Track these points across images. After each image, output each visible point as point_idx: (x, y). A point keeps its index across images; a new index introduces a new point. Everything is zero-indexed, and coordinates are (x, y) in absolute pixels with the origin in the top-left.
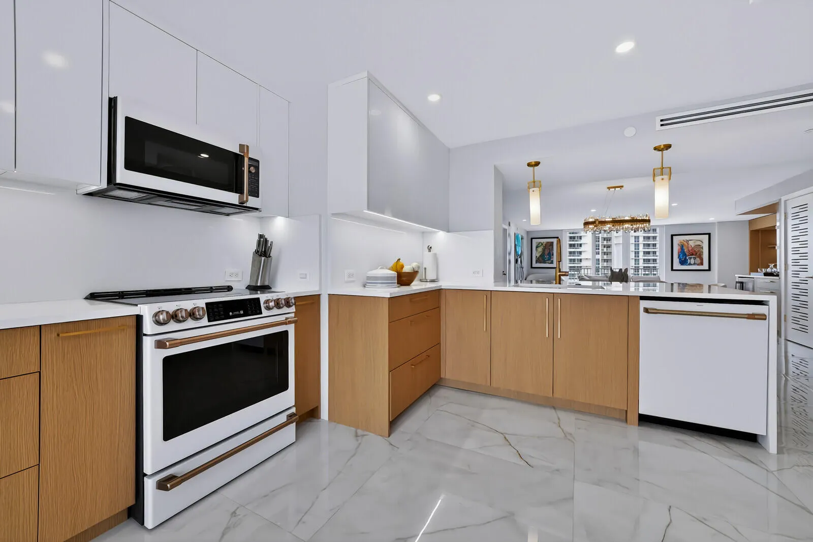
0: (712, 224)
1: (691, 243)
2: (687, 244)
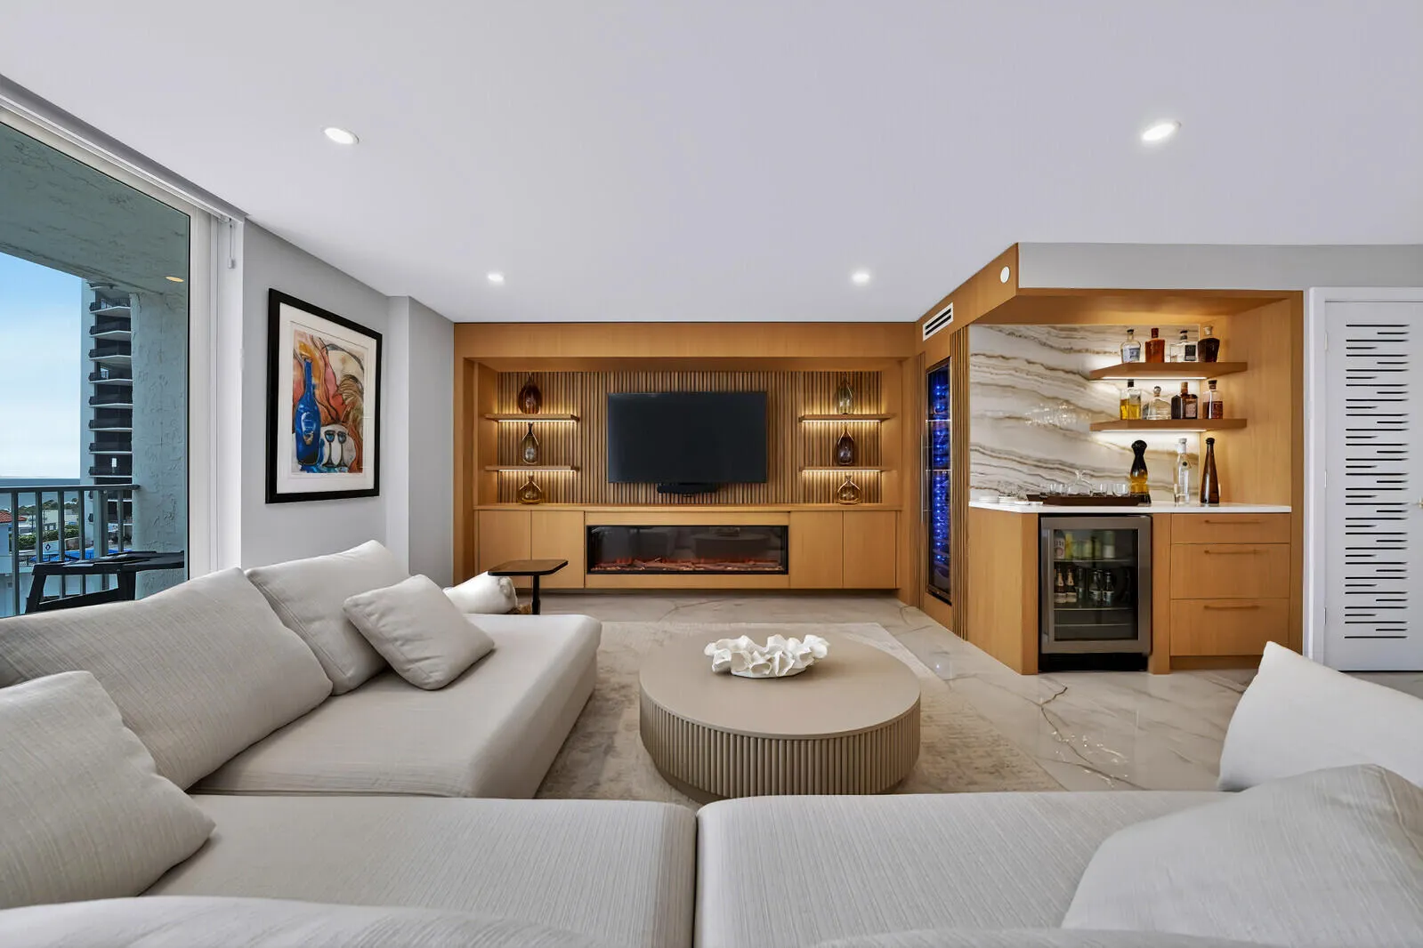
0: (385, 301)
1: (334, 357)
2: (321, 363)
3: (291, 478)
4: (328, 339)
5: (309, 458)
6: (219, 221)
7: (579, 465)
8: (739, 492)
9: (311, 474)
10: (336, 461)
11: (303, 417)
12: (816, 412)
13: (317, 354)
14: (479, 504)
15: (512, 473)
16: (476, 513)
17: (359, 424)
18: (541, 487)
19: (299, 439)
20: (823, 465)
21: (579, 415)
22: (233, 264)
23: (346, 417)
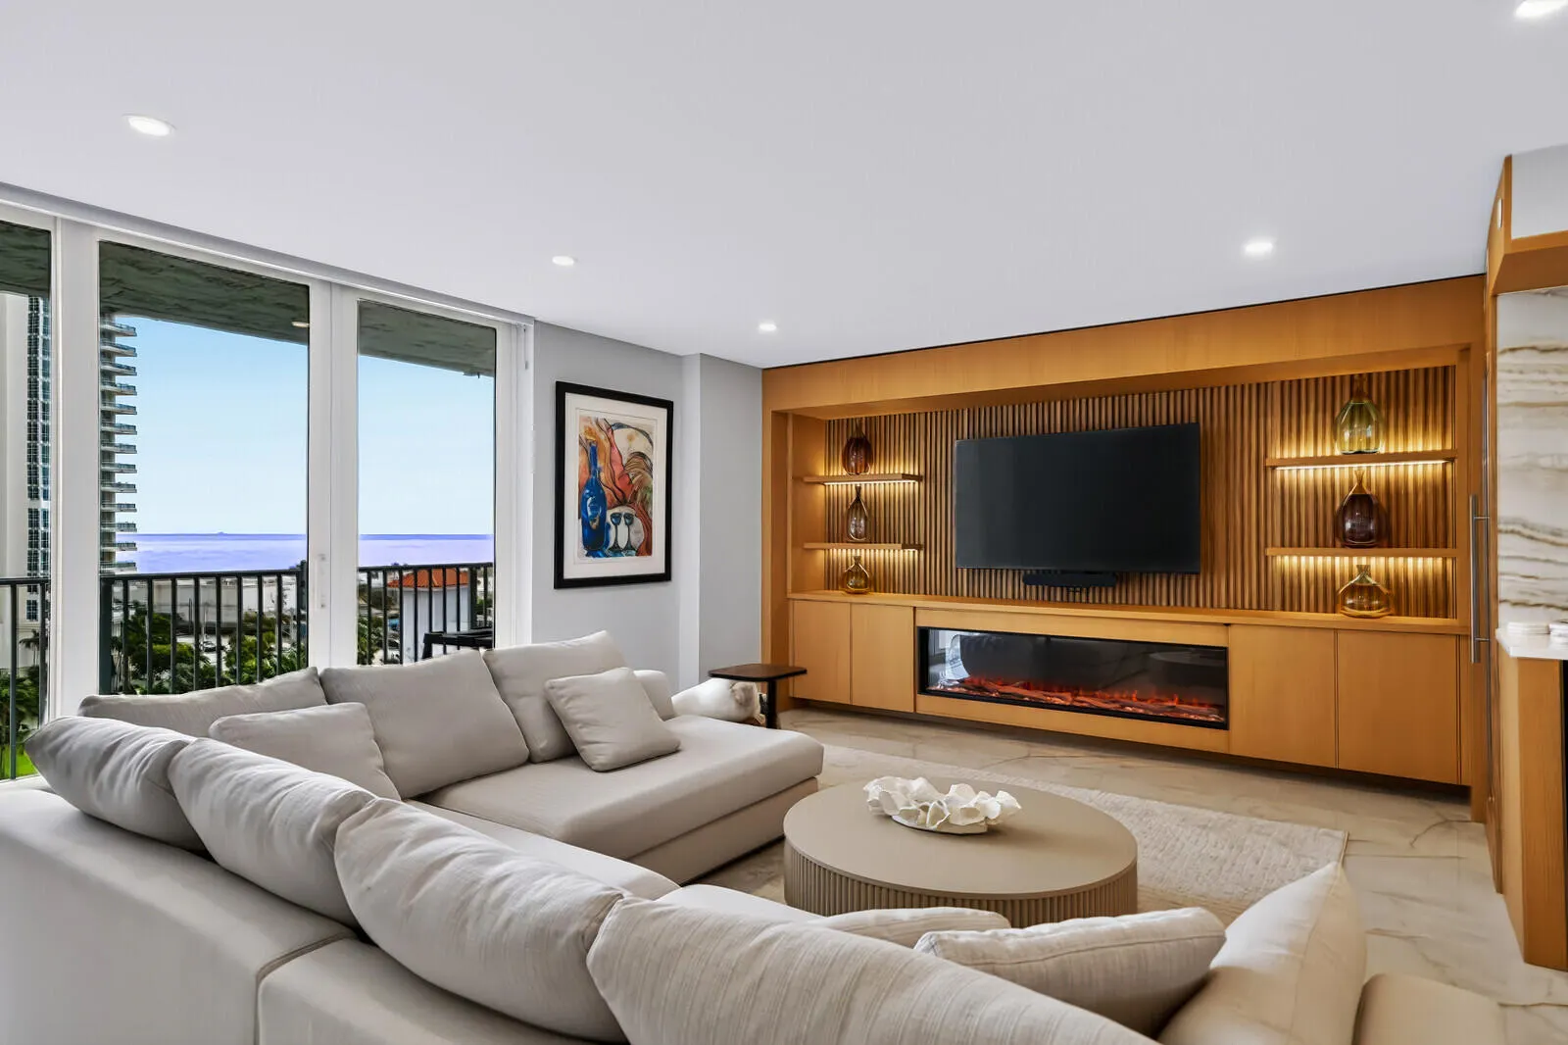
0: (673, 361)
1: (620, 436)
2: (607, 445)
3: (578, 564)
4: (612, 419)
5: (596, 542)
6: (517, 327)
7: (922, 542)
8: (1160, 586)
9: (597, 559)
10: (622, 544)
11: (589, 502)
12: (1306, 451)
13: (602, 436)
14: (794, 591)
15: (842, 554)
16: (791, 602)
17: (647, 503)
18: (870, 572)
19: (585, 524)
20: (1320, 544)
21: (922, 473)
22: (527, 367)
23: (634, 498)
